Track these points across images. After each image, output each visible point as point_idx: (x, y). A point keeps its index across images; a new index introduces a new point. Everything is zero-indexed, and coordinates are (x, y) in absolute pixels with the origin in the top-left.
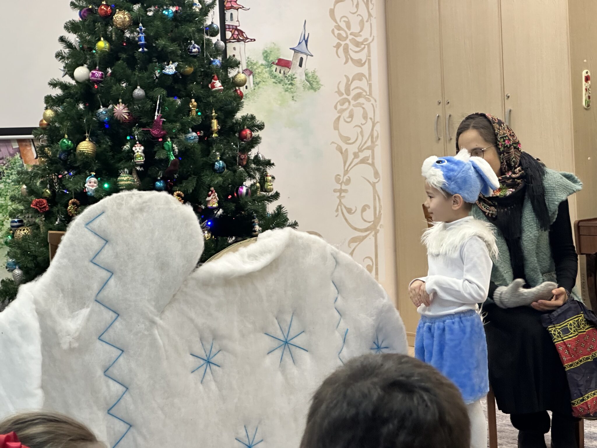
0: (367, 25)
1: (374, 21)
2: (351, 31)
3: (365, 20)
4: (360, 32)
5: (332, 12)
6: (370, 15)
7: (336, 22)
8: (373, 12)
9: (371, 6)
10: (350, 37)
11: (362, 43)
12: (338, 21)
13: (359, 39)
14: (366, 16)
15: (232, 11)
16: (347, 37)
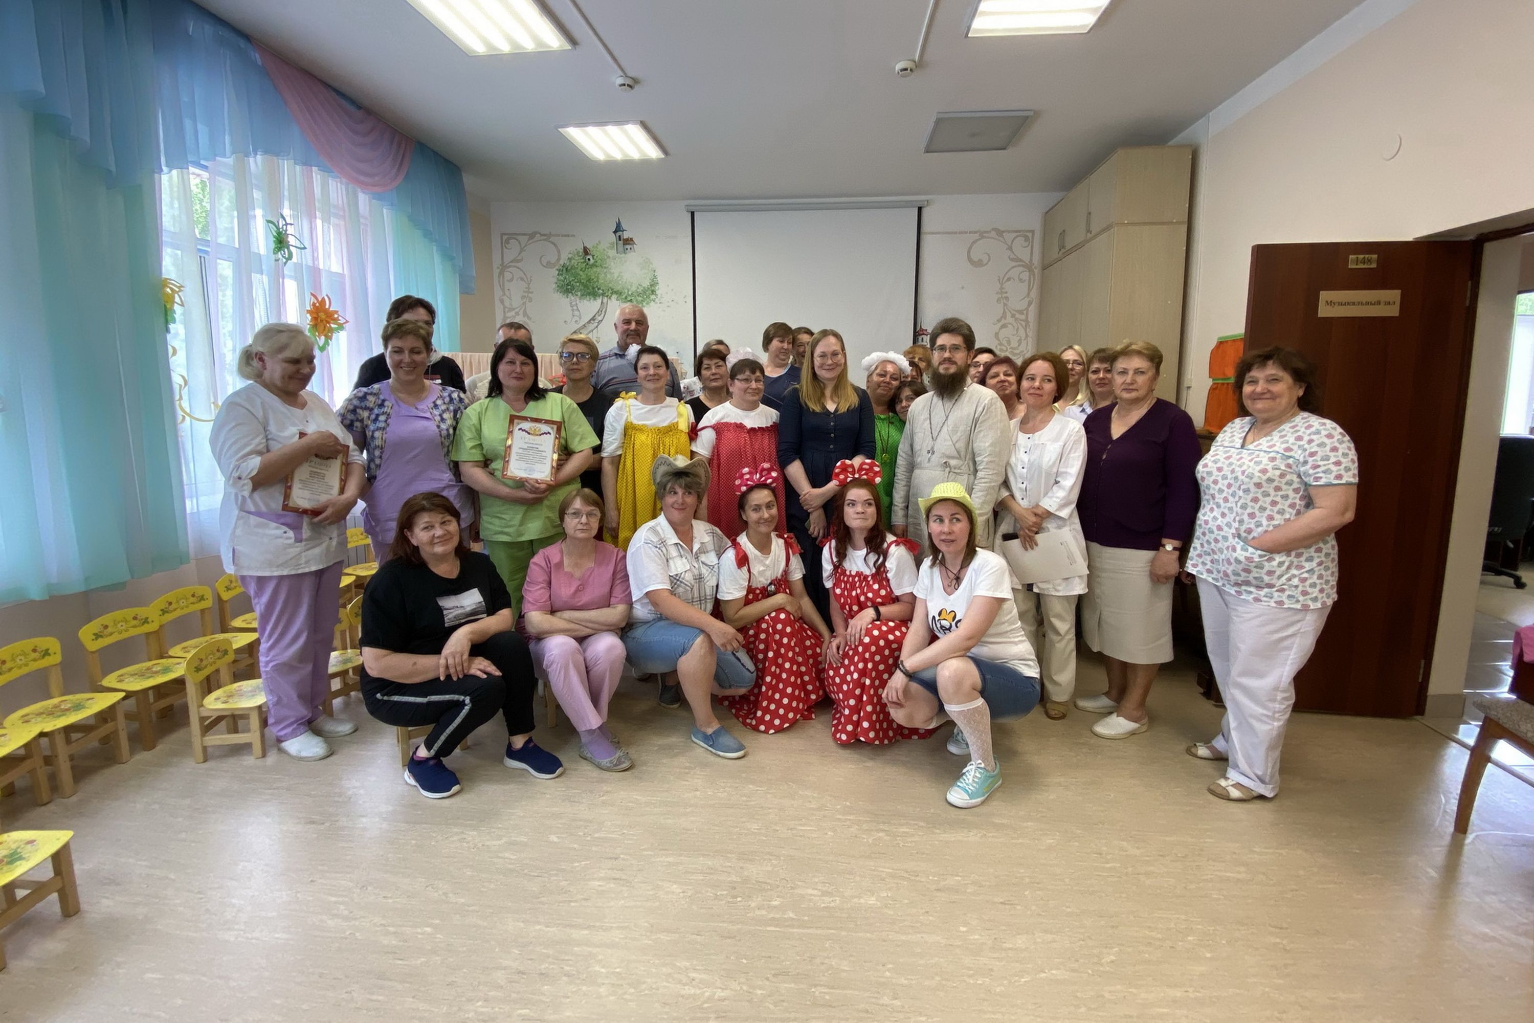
0: (1024, 343)
1: (1030, 340)
2: (1012, 345)
3: (1023, 338)
4: (1019, 346)
5: (997, 334)
6: (1027, 336)
7: (999, 340)
8: (1030, 334)
9: (1028, 330)
10: (1009, 350)
11: (1019, 354)
12: (1001, 338)
13: (1015, 351)
14: (1023, 336)
15: (923, 336)
16: (1007, 350)
